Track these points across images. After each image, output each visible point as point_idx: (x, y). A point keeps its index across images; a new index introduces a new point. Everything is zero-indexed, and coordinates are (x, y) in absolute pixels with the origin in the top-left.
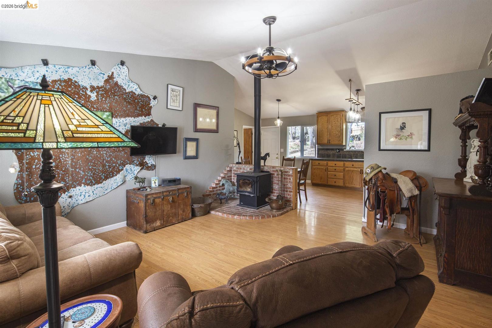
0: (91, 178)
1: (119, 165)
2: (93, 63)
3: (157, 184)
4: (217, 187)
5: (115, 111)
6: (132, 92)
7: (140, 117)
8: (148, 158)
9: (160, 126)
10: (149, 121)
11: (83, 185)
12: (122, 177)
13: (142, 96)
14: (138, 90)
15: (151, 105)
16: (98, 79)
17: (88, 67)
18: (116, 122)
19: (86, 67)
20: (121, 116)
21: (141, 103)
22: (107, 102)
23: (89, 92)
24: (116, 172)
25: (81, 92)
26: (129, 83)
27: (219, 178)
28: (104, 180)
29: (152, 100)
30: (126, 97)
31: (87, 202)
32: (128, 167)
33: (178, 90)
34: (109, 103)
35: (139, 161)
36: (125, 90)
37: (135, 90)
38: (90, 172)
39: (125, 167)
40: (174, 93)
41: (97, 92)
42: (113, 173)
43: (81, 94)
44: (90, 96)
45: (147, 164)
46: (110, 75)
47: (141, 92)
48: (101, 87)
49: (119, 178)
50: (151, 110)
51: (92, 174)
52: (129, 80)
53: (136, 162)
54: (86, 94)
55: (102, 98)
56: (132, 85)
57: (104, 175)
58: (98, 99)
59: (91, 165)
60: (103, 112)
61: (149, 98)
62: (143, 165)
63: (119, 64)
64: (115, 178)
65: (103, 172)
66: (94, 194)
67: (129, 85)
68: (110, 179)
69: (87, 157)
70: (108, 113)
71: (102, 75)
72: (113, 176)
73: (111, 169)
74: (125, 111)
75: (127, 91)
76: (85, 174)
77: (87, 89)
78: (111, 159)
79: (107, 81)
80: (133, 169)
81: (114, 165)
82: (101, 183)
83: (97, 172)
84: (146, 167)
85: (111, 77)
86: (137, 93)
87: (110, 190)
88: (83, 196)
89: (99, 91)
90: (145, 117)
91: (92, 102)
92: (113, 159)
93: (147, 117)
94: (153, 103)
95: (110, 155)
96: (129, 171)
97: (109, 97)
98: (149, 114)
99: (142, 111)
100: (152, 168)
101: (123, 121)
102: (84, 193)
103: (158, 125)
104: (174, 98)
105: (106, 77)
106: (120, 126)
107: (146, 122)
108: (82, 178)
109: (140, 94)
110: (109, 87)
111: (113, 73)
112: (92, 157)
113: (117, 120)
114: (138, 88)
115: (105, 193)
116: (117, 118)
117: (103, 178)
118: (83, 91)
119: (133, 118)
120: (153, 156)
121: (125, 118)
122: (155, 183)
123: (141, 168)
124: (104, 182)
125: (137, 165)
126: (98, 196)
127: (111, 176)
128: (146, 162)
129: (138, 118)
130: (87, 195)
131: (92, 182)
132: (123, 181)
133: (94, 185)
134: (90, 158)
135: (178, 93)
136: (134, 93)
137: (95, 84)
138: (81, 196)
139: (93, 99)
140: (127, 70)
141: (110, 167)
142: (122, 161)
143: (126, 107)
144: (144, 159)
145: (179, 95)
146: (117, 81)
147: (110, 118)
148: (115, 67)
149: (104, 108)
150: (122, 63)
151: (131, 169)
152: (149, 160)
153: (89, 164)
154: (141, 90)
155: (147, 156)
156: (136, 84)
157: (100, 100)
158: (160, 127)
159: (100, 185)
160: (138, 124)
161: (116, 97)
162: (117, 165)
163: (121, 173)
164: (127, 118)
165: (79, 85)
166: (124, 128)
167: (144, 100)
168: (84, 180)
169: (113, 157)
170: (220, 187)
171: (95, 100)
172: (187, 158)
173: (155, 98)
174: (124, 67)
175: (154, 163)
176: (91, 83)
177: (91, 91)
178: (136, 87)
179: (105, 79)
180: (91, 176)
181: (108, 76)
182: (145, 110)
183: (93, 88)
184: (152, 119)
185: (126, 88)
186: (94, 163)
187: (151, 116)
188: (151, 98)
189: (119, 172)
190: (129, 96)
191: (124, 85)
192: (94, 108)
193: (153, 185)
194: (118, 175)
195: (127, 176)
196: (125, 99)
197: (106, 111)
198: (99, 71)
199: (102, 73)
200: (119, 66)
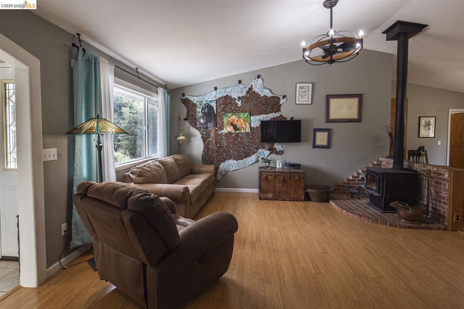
0: (237, 155)
1: (254, 149)
2: (240, 82)
3: (281, 166)
4: (355, 180)
5: (253, 111)
6: (265, 96)
7: (271, 114)
8: (277, 145)
9: (288, 119)
10: (279, 116)
11: (232, 159)
12: (256, 157)
13: (273, 97)
14: (270, 93)
15: (280, 103)
16: (243, 92)
17: (236, 86)
18: (253, 119)
19: (235, 86)
20: (257, 115)
21: (272, 103)
22: (247, 106)
23: (237, 102)
24: (252, 153)
25: (233, 102)
26: (263, 89)
27: (360, 171)
28: (244, 158)
29: (282, 99)
30: (261, 100)
31: (234, 170)
32: (260, 150)
33: (307, 86)
34: (249, 106)
35: (269, 147)
36: (260, 95)
37: (267, 94)
38: (236, 152)
39: (258, 150)
40: (303, 90)
41: (242, 101)
42: (250, 154)
43: (233, 103)
44: (237, 104)
45: (276, 149)
46: (250, 87)
47: (272, 95)
48: (244, 97)
49: (253, 158)
50: (280, 107)
51: (237, 153)
52: (263, 88)
53: (267, 147)
54: (235, 102)
55: (245, 104)
56: (265, 90)
57: (244, 154)
58: (242, 105)
59: (237, 148)
60: (244, 113)
61: (279, 98)
62: (272, 150)
63: (256, 78)
64: (251, 157)
65: (244, 152)
66: (238, 166)
67: (263, 91)
68: (248, 158)
69: (235, 142)
70: (247, 114)
71: (245, 89)
72: (250, 156)
73: (249, 151)
74: (259, 110)
75: (261, 96)
76: (233, 152)
77: (236, 99)
78: (249, 144)
79: (248, 92)
80: (264, 152)
81: (251, 148)
82: (243, 159)
83: (241, 152)
84: (275, 152)
85: (251, 89)
86: (269, 96)
87: (248, 165)
88: (232, 166)
89: (243, 99)
90: (275, 113)
91: (238, 107)
92: (251, 144)
93: (276, 113)
94: (282, 101)
95: (249, 142)
96: (262, 153)
97: (249, 102)
98: (278, 110)
99: (273, 109)
100: (281, 153)
101: (258, 118)
102: (232, 164)
103: (286, 118)
104: (302, 94)
105: (247, 89)
106: (255, 121)
107: (276, 117)
108: (232, 155)
109: (271, 96)
110: (249, 95)
111: (252, 85)
112: (237, 142)
113: (253, 117)
114: (269, 92)
115: (245, 167)
116: (254, 116)
117: (244, 156)
118: (234, 101)
119: (265, 115)
120: (281, 144)
121: (259, 115)
122: (279, 165)
123: (270, 152)
124: (244, 159)
125: (267, 150)
126: (240, 168)
127: (249, 155)
128: (275, 148)
129: (269, 115)
130: (234, 166)
131: (237, 158)
132: (256, 160)
133: (238, 160)
134: (236, 143)
135: (307, 89)
136: (267, 96)
137: (240, 96)
138: (231, 166)
139: (239, 105)
140: (262, 81)
141: (248, 150)
142: (256, 146)
143: (261, 107)
144: (274, 145)
145: (308, 90)
146: (254, 91)
147: (249, 116)
148: (253, 81)
149: (245, 111)
150: (259, 77)
151: (263, 152)
152: (278, 147)
153: (236, 146)
154: (272, 93)
155: (276, 143)
156: (268, 89)
157: (243, 105)
158: (288, 121)
159: (242, 161)
160: (269, 119)
161: (253, 101)
162: (253, 149)
163: (255, 154)
164: (261, 116)
165: (232, 98)
166: (258, 122)
167: (274, 100)
168: (233, 156)
169: (250, 143)
170: (359, 180)
171: (241, 106)
172: (315, 146)
173: (284, 97)
174: (260, 79)
175: (282, 149)
176: (238, 95)
177: (238, 100)
178: (268, 91)
179: (246, 91)
180: (237, 154)
181: (249, 88)
182: (276, 108)
183: (239, 98)
184: (281, 114)
185: (261, 94)
186: (239, 146)
187: (280, 112)
188: (281, 97)
189: (254, 153)
190: (262, 99)
191: (259, 92)
192: (240, 111)
193: (278, 166)
194: (253, 156)
195: (260, 157)
196: (260, 102)
197: (247, 112)
198: (243, 86)
199: (245, 87)
200: (256, 79)
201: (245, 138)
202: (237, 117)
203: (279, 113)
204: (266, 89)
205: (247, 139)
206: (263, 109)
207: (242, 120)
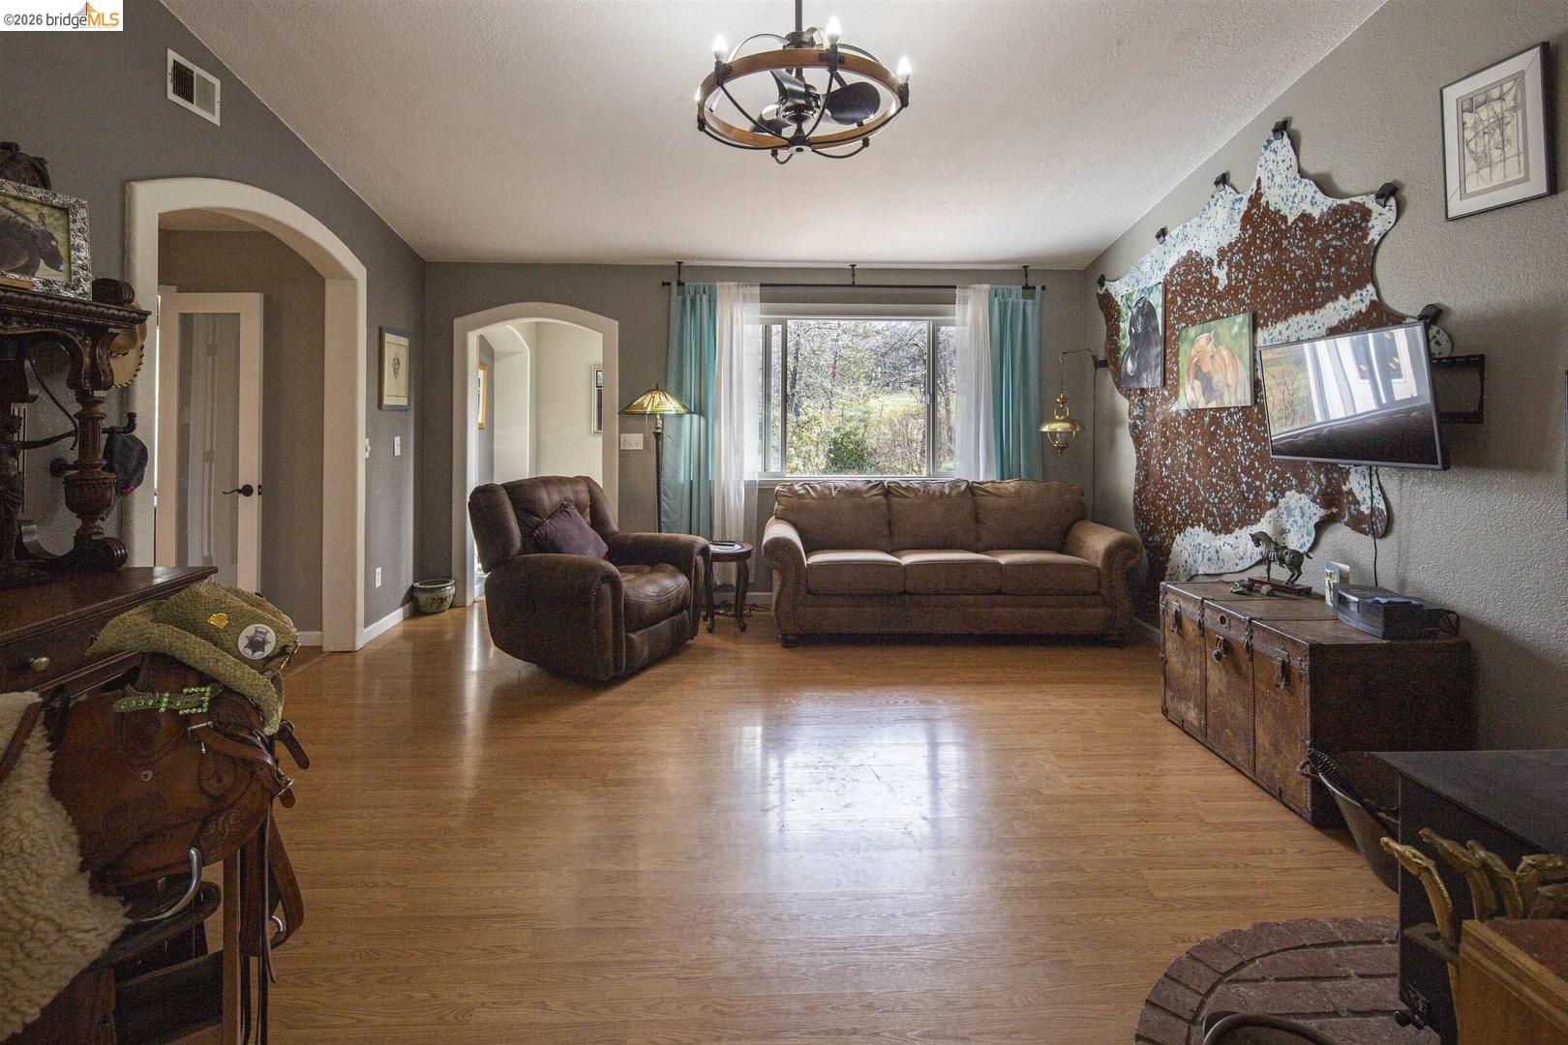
1: (1270, 489)
2: (1221, 181)
5: (1264, 305)
6: (1303, 216)
7: (1333, 303)
13: (1334, 213)
14: (1321, 198)
15: (1370, 238)
16: (1229, 223)
17: (1212, 202)
18: (1267, 340)
19: (1208, 203)
20: (1279, 316)
21: (1334, 243)
22: (1245, 280)
23: (1215, 271)
24: (1259, 508)
25: (1203, 276)
26: (1295, 187)
29: (1376, 211)
30: (1289, 241)
32: (1291, 497)
34: (1249, 281)
35: (1323, 483)
36: (1285, 218)
37: (1312, 205)
39: (1282, 495)
41: (1230, 262)
42: (1256, 511)
43: (1203, 280)
44: (1216, 280)
46: (1253, 193)
47: (1329, 202)
48: (1236, 243)
50: (1372, 257)
52: (1296, 178)
53: (1312, 485)
54: (1211, 276)
55: (1239, 274)
56: (1301, 190)
58: (1231, 281)
60: (1234, 317)
61: (1362, 208)
63: (1269, 142)
65: (1235, 500)
67: (1295, 195)
70: (1243, 319)
71: (1236, 205)
73: (1252, 496)
74: (1287, 295)
75: (1291, 220)
77: (1212, 262)
79: (1246, 219)
80: (1305, 508)
81: (1258, 483)
85: (1256, 199)
86: (1316, 213)
89: (1234, 254)
90: (1348, 298)
91: (1220, 295)
92: (1257, 464)
93: (1354, 295)
94: (1379, 223)
95: (1250, 451)
96: (1296, 513)
97: (1252, 263)
98: (1363, 278)
99: (1337, 277)
101: (1283, 331)
103: (1400, 320)
105: (1244, 206)
107: (1353, 316)
109: (1325, 210)
110: (1251, 232)
111: (1259, 181)
113: (1267, 333)
114: (1318, 193)
117: (1236, 517)
118: (1206, 273)
119: (1308, 314)
121: (1286, 319)
125: (1315, 500)
127: (1253, 516)
129: (1323, 311)
136: (1310, 217)
137: (1225, 241)
139: (1222, 285)
140: (1294, 148)
141: (1250, 489)
142: (1278, 475)
143: (1293, 277)
146: (1269, 204)
147: (1249, 330)
148: (1262, 159)
149: (1238, 306)
150: (1282, 130)
151: (1301, 504)
154: (1329, 193)
156: (1314, 178)
157: (1235, 283)
161: (1265, 256)
162: (1266, 488)
163: (1269, 512)
164: (1293, 319)
167: (1345, 230)
169: (1256, 460)
171: (1226, 286)
173: (1386, 197)
174: (1286, 140)
177: (1219, 264)
178: (1313, 190)
179: (1242, 214)
181: (1250, 199)
182: (1350, 266)
183: (1222, 253)
184: (1372, 295)
185: (1288, 212)
187: (1369, 287)
188: (1372, 204)
189: (1264, 509)
190: (1295, 236)
191: (1282, 205)
192: (1223, 311)
194: (1262, 520)
195: (1289, 530)
196: (1287, 251)
197: (1243, 312)
198: (1232, 196)
199: (1238, 196)
200: (1272, 146)
201: (1239, 435)
202: (1211, 339)
203: (1364, 293)
204: (1306, 181)
205: (1244, 438)
206: (1299, 285)
207: (1225, 353)
